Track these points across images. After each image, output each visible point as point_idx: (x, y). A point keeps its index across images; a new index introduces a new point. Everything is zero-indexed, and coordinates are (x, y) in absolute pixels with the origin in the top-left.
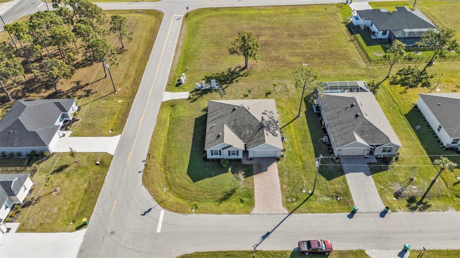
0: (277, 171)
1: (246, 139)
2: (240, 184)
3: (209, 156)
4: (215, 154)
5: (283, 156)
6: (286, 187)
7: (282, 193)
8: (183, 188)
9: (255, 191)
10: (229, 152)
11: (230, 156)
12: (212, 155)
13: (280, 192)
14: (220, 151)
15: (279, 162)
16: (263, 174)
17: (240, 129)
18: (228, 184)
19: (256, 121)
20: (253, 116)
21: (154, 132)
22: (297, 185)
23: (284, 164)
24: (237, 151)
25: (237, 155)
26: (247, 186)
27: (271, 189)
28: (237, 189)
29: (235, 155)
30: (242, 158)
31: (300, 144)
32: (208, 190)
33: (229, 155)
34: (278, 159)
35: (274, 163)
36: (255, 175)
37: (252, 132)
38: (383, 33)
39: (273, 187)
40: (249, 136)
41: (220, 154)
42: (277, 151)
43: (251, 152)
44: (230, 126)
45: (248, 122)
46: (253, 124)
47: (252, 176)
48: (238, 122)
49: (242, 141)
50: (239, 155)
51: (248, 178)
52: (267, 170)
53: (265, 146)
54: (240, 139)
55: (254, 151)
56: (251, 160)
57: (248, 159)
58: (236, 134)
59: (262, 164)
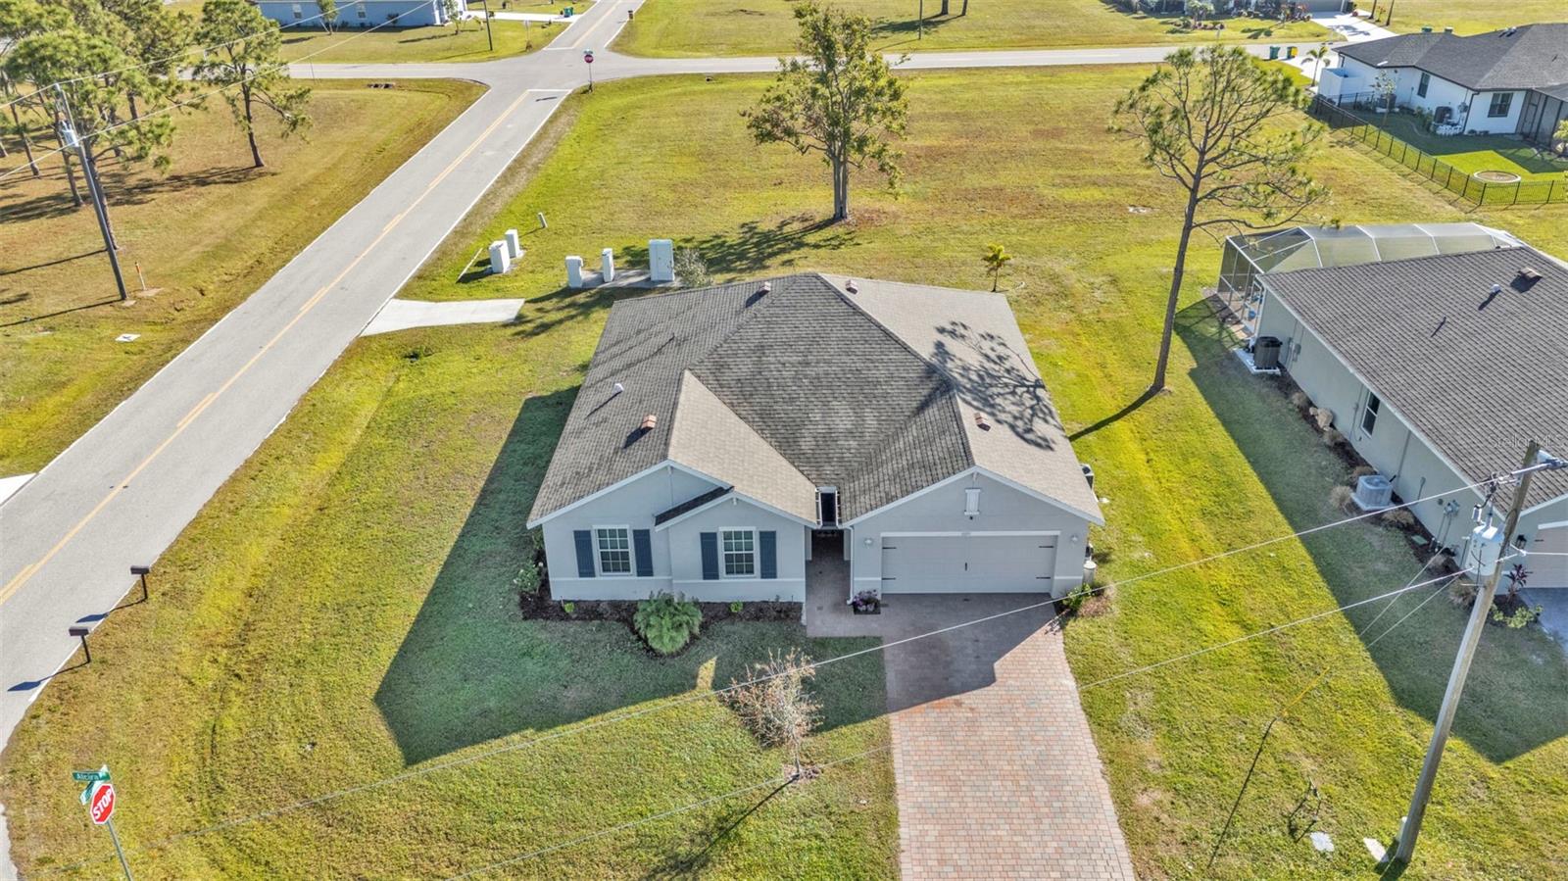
0: (1070, 683)
1: (829, 461)
2: (779, 781)
3: (566, 585)
4: (606, 569)
5: (1098, 592)
6: (1159, 803)
7: (1136, 858)
8: (315, 805)
9: (903, 831)
10: (708, 541)
11: (716, 577)
12: (586, 569)
13: (1120, 841)
14: (642, 538)
15: (1073, 625)
16: (959, 704)
17: (792, 400)
18: (683, 776)
19: (902, 356)
20: (879, 326)
21: (248, 463)
22: (1252, 792)
23: (1113, 640)
24: (768, 540)
25: (769, 571)
26: (832, 792)
27: (1038, 820)
28: (752, 820)
29: (752, 572)
30: (800, 596)
31: (1201, 527)
32: (513, 826)
33: (710, 571)
34: (1065, 610)
35: (1039, 634)
36: (898, 707)
37: (871, 422)
38: (1493, 106)
39: (1048, 804)
40: (853, 443)
41: (645, 568)
42: (1056, 537)
43: (869, 542)
44: (721, 386)
45: (845, 358)
46: (881, 373)
47: (873, 721)
48: (782, 360)
49: (802, 472)
50: (779, 573)
51: (844, 730)
52: (989, 679)
53: (973, 496)
54: (793, 463)
55: (883, 534)
56: (871, 608)
57: (849, 602)
58: (761, 431)
59: (951, 643)
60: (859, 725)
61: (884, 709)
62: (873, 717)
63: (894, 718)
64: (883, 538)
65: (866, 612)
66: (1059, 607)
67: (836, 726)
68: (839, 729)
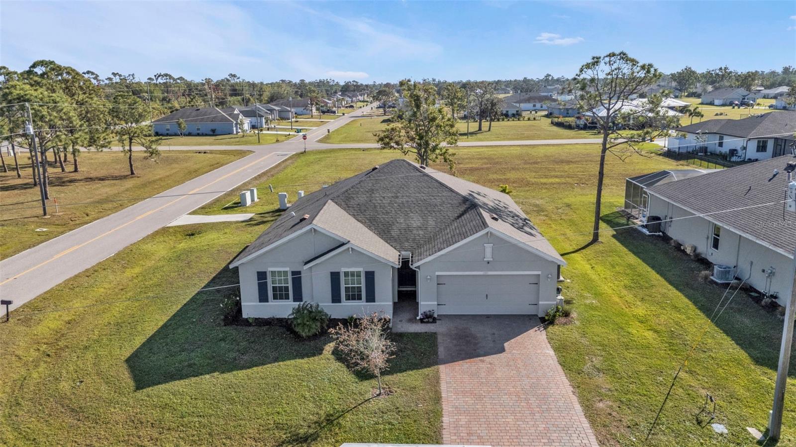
0: (551, 352)
1: (407, 240)
2: (367, 397)
3: (251, 308)
4: (275, 297)
5: (566, 314)
6: (611, 407)
7: (597, 434)
9: (445, 419)
10: (335, 277)
11: (339, 301)
12: (263, 298)
13: (586, 424)
14: (297, 278)
15: (550, 328)
16: (483, 361)
17: (387, 213)
18: (307, 395)
19: (449, 194)
20: (437, 181)
22: (670, 404)
23: (576, 335)
24: (370, 277)
25: (371, 298)
26: (400, 402)
27: (533, 414)
28: (349, 416)
29: (361, 299)
32: (196, 419)
33: (336, 298)
34: (547, 321)
35: (532, 332)
36: (444, 362)
37: (431, 222)
39: (539, 406)
40: (421, 232)
41: (298, 297)
42: (539, 275)
43: (429, 277)
44: (349, 207)
45: (418, 195)
46: (438, 201)
47: (428, 369)
48: (383, 196)
49: (392, 246)
50: (376, 299)
51: (411, 372)
52: (502, 350)
53: (489, 248)
54: (386, 242)
55: (437, 273)
56: (431, 320)
57: (418, 318)
58: (369, 227)
59: (478, 335)
60: (421, 370)
61: (436, 363)
62: (429, 367)
63: (442, 368)
64: (437, 276)
65: (428, 322)
66: (543, 320)
67: (405, 371)
68: (408, 372)
